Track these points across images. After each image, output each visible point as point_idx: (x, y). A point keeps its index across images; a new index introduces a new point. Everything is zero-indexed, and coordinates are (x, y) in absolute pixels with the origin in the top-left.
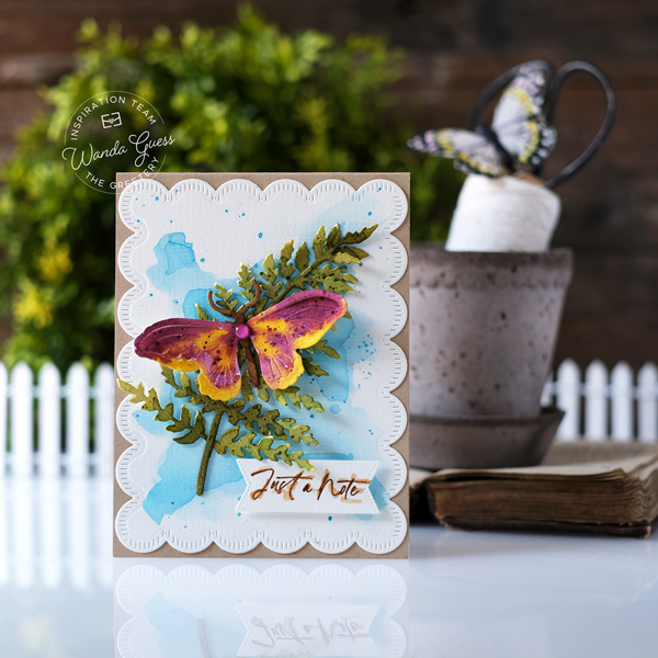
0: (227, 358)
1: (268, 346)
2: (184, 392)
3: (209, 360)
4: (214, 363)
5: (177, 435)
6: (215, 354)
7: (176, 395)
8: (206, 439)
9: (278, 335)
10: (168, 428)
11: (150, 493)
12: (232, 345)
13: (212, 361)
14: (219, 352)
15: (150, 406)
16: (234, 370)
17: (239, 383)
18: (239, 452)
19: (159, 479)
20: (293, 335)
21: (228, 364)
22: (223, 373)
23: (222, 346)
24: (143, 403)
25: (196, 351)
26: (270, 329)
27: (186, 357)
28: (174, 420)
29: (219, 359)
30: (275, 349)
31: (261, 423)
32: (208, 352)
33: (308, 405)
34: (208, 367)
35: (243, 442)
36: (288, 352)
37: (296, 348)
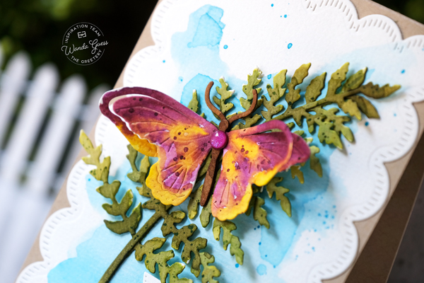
0: (191, 160)
1: (232, 167)
2: (138, 176)
3: (173, 153)
4: (175, 159)
5: (110, 218)
6: (181, 150)
7: (129, 176)
8: (132, 235)
9: (246, 160)
10: (105, 206)
11: (61, 264)
12: (203, 150)
13: (175, 155)
14: (186, 149)
15: (99, 174)
16: (190, 176)
17: (187, 193)
18: (152, 265)
19: (74, 255)
20: (258, 166)
21: (188, 167)
22: (178, 174)
23: (193, 146)
24: (93, 167)
25: (165, 137)
26: (243, 150)
27: (153, 139)
28: (114, 201)
29: (182, 157)
30: (236, 173)
31: (187, 246)
32: (176, 144)
33: (235, 251)
34: (167, 161)
35: (160, 257)
36: (245, 182)
37: (253, 181)
